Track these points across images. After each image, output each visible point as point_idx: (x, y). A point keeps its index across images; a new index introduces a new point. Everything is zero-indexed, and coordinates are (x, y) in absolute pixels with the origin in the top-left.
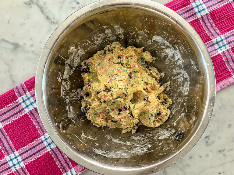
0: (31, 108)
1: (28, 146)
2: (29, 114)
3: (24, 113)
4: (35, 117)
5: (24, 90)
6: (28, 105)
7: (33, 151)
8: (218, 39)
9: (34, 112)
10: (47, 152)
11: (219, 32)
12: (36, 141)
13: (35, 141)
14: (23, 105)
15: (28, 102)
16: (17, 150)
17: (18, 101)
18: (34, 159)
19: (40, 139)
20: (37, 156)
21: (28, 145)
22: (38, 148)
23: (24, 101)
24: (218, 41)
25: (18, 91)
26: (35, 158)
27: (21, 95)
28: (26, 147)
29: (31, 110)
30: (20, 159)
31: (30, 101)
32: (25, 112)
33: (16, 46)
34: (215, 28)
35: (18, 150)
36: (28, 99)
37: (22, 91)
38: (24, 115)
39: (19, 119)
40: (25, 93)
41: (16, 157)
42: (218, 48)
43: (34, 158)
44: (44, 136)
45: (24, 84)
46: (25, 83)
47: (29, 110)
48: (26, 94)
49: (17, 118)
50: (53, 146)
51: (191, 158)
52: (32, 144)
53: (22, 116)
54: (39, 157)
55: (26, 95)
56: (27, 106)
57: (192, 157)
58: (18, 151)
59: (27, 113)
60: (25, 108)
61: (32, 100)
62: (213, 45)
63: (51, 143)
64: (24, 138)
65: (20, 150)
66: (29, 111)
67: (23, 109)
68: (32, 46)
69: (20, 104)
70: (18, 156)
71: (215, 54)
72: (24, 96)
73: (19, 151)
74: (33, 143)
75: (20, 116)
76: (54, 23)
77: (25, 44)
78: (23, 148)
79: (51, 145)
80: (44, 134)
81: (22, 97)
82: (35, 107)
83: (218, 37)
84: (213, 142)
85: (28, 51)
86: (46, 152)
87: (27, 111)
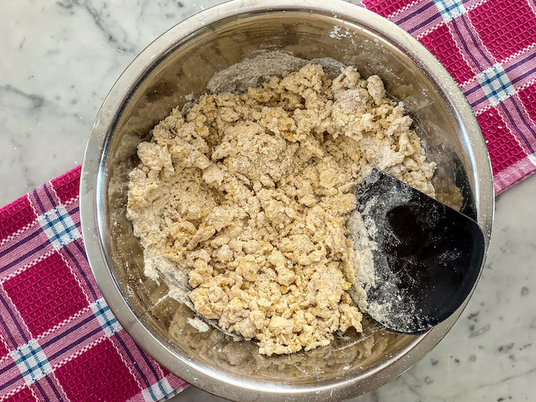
0: (66, 240)
1: (61, 326)
2: (61, 254)
3: (50, 252)
4: (75, 260)
5: (51, 199)
6: (59, 233)
7: (72, 338)
8: (490, 72)
9: (74, 250)
10: (104, 339)
11: (492, 57)
12: (79, 315)
13: (76, 314)
14: (49, 233)
15: (59, 227)
16: (35, 336)
17: (36, 223)
18: (75, 357)
19: (88, 310)
20: (82, 350)
21: (60, 324)
22: (84, 330)
23: (51, 224)
24: (490, 78)
25: (38, 200)
26: (77, 353)
27: (43, 211)
28: (56, 329)
29: (67, 243)
30: (42, 356)
31: (64, 224)
32: (53, 250)
33: (38, 102)
34: (483, 47)
35: (39, 336)
36: (61, 219)
37: (46, 202)
38: (49, 255)
39: (38, 264)
40: (54, 205)
41: (34, 352)
42: (490, 95)
43: (75, 355)
44: (96, 304)
45: (51, 184)
46: (54, 182)
47: (62, 243)
48: (57, 207)
49: (34, 262)
50: (117, 327)
51: (435, 363)
52: (69, 321)
53: (45, 258)
54: (86, 350)
55: (56, 210)
56: (58, 236)
57: (437, 362)
58: (38, 339)
59: (57, 250)
60: (53, 239)
61: (69, 221)
62: (479, 86)
63: (113, 321)
64: (50, 308)
65: (43, 336)
66: (62, 247)
67: (48, 242)
68: (74, 102)
69: (41, 230)
70: (38, 350)
71: (482, 110)
72: (51, 213)
73: (40, 338)
74: (72, 319)
75: (42, 257)
76: (124, 50)
77: (58, 98)
78: (50, 330)
79: (112, 325)
80: (96, 298)
81: (46, 214)
82: (76, 239)
83: (490, 68)
84: (486, 329)
85: (64, 115)
86: (101, 338)
87: (56, 246)
